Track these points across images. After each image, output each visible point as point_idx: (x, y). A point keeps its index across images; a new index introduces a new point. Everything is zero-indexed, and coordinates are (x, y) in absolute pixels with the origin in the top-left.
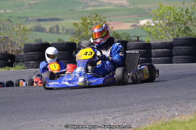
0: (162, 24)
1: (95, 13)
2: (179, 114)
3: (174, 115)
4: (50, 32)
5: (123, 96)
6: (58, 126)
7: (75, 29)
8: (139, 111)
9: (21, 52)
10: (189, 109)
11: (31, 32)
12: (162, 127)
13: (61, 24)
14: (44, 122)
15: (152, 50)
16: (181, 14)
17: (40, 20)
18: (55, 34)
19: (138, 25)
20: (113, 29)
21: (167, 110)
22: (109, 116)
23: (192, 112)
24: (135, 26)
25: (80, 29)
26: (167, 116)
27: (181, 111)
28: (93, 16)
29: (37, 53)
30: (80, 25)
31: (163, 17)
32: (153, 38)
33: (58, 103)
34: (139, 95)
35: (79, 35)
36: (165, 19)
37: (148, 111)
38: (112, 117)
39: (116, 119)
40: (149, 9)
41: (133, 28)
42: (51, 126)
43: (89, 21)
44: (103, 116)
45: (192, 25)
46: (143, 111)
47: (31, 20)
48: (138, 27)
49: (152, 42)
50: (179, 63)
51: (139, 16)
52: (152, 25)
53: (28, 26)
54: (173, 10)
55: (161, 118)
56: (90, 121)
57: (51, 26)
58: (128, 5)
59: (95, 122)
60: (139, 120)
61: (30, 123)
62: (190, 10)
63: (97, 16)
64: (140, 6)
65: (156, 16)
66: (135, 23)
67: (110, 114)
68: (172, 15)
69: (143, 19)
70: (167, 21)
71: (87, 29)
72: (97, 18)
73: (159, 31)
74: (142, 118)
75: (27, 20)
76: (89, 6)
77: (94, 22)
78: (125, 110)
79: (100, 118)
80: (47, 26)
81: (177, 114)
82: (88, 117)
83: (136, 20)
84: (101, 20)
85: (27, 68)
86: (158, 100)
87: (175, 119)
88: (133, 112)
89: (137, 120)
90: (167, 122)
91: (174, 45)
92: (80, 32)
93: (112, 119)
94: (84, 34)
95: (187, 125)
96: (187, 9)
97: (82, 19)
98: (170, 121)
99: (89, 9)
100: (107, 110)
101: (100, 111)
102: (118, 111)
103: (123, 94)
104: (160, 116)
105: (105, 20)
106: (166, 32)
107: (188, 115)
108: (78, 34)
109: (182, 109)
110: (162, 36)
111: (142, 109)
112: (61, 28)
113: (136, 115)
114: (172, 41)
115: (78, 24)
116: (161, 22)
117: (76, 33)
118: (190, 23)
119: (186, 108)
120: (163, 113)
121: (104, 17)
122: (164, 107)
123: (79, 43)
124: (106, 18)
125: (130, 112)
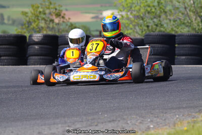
0: (131, 16)
2: (154, 126)
3: (149, 128)
5: (85, 103)
7: (24, 19)
8: (105, 122)
10: (167, 121)
13: (6, 13)
16: (154, 6)
19: (101, 16)
20: (71, 21)
21: (139, 121)
22: (69, 126)
23: (171, 125)
24: (96, 17)
25: (30, 19)
26: (140, 129)
27: (157, 122)
28: (47, 4)
30: (30, 14)
31: (131, 7)
34: (104, 102)
35: (28, 27)
36: (134, 11)
37: (116, 122)
41: (94, 20)
43: (41, 10)
44: (62, 127)
45: (166, 19)
46: (110, 122)
51: (102, 6)
56: (45, 133)
63: (51, 3)
65: (123, 7)
68: (142, 6)
69: (107, 10)
70: (137, 14)
71: (38, 19)
72: (52, 6)
73: (127, 25)
77: (47, 11)
78: (88, 120)
79: (57, 128)
81: (152, 126)
82: (43, 127)
83: (98, 11)
84: (56, 9)
86: (128, 108)
87: (150, 133)
88: (98, 123)
91: (145, 42)
92: (29, 23)
94: (34, 25)
100: (66, 119)
101: (57, 121)
102: (81, 121)
103: (84, 100)
105: (61, 9)
106: (134, 26)
107: (166, 129)
108: (27, 25)
109: (158, 120)
111: (109, 120)
112: (6, 17)
113: (102, 126)
114: (143, 38)
115: (27, 13)
116: (129, 13)
117: (25, 24)
118: (163, 16)
119: (163, 119)
120: (135, 124)
121: (59, 5)
122: (137, 118)
123: (30, 36)
124: (61, 6)
125: (94, 122)
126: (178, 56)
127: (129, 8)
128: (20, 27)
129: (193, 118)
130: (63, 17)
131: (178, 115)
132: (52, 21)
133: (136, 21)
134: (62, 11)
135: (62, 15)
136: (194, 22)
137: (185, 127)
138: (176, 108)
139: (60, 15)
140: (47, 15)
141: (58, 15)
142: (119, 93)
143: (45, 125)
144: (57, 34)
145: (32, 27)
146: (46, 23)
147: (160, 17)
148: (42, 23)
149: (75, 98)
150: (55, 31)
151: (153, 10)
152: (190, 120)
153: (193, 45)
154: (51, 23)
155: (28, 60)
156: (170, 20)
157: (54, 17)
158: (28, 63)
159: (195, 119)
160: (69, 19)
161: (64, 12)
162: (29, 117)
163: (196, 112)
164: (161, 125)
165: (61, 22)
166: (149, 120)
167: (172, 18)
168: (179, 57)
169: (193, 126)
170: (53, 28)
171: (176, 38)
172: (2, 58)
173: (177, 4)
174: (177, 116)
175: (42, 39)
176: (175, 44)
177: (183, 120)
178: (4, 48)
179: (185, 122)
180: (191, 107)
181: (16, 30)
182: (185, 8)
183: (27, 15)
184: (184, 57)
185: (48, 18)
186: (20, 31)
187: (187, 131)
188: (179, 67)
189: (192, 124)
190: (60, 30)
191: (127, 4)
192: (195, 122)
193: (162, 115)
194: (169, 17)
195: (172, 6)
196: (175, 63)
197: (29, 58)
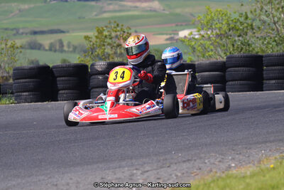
0: (211, 36)
1: (115, 22)
2: (236, 165)
3: (230, 167)
4: (50, 50)
5: (156, 141)
6: (63, 185)
7: (87, 45)
8: (179, 162)
9: (9, 80)
10: (251, 158)
11: (23, 50)
12: (212, 185)
13: (66, 38)
14: (43, 180)
15: (197, 74)
17: (35, 33)
18: (57, 53)
19: (176, 37)
21: (218, 160)
22: (137, 169)
23: (256, 163)
24: (171, 39)
25: (94, 44)
26: (219, 169)
27: (240, 160)
28: (113, 26)
29: (32, 80)
30: (94, 40)
31: (211, 26)
32: (198, 56)
33: (62, 152)
34: (178, 138)
35: (92, 53)
36: (215, 29)
38: (140, 172)
39: (146, 174)
40: (192, 15)
41: (168, 42)
42: (53, 185)
43: (107, 34)
44: (129, 170)
45: (253, 37)
46: (184, 161)
47: (22, 33)
48: (177, 40)
49: (196, 63)
50: (235, 92)
51: (177, 25)
52: (197, 37)
53: (19, 42)
54: (226, 16)
55: (211, 171)
56: (109, 178)
57: (52, 41)
58: (162, 8)
59: (117, 179)
60: (179, 174)
61: (23, 181)
62: (250, 15)
63: (118, 25)
64: (178, 11)
65: (202, 24)
66: (172, 36)
67: (138, 167)
68: (224, 23)
69: (183, 29)
70: (219, 33)
71: (104, 45)
72: (118, 29)
73: (207, 46)
74: (183, 171)
75: (17, 33)
76: (105, 12)
77: (113, 34)
78: (159, 161)
80: (46, 41)
81: (233, 165)
82: (107, 171)
83: (173, 31)
84: (124, 32)
85: (18, 103)
86: (206, 145)
87: (230, 172)
88: (171, 163)
89: (177, 176)
90: (220, 177)
91: (227, 66)
92: (93, 50)
93: (141, 174)
94: (99, 51)
95: (248, 180)
96: (246, 13)
97: (98, 31)
98: (223, 175)
99: (105, 15)
100: (134, 161)
101: (124, 163)
103: (156, 138)
104: (209, 168)
105: (130, 32)
106: (215, 47)
107: (250, 167)
109: (241, 157)
110: (210, 53)
111: (184, 159)
112: (65, 44)
113: (175, 168)
114: (225, 59)
115: (90, 38)
116: (209, 33)
117: (88, 51)
118: (250, 33)
119: (247, 156)
120: (214, 164)
121: (127, 28)
122: (215, 156)
123: (92, 65)
125: (166, 164)
126: (267, 80)
127: (209, 27)
128: (83, 54)
129: (281, 153)
132: (119, 45)
133: (217, 41)
137: (271, 164)
138: (262, 143)
140: (113, 40)
142: (196, 127)
143: (109, 169)
145: (96, 53)
146: (112, 48)
147: (246, 34)
148: (108, 49)
152: (277, 155)
154: (118, 48)
155: (91, 94)
156: (258, 38)
157: (121, 42)
162: (90, 160)
166: (230, 158)
167: (260, 35)
168: (267, 82)
169: (281, 163)
170: (121, 54)
172: (61, 92)
174: (263, 152)
175: (107, 68)
176: (262, 66)
177: (270, 156)
178: (63, 81)
179: (273, 158)
180: (280, 140)
182: (275, 23)
183: (90, 40)
184: (274, 81)
185: (115, 42)
187: (274, 168)
189: (280, 160)
191: (207, 22)
193: (245, 151)
195: (260, 20)
196: (264, 89)
197: (92, 90)
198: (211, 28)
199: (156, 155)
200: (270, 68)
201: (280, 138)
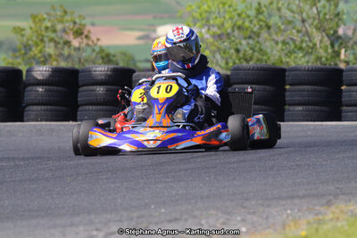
1: (61, 7)
2: (248, 230)
5: (127, 188)
7: (17, 40)
8: (162, 223)
10: (271, 221)
16: (249, 17)
19: (153, 35)
20: (100, 43)
21: (221, 220)
22: (97, 230)
23: (278, 228)
24: (146, 37)
25: (28, 40)
27: (253, 223)
28: (59, 13)
30: (28, 32)
31: (208, 20)
34: (160, 186)
35: (26, 54)
36: (214, 26)
37: (182, 223)
38: (103, 234)
40: (178, 3)
41: (141, 42)
43: (49, 24)
44: (85, 230)
46: (170, 221)
51: (155, 18)
54: (230, 6)
63: (65, 12)
65: (194, 18)
66: (148, 32)
67: (99, 227)
68: (227, 17)
69: (165, 24)
70: (219, 32)
71: (42, 40)
72: (68, 18)
77: (59, 27)
78: (132, 219)
79: (77, 233)
81: (244, 229)
83: (148, 25)
84: (75, 23)
86: (202, 198)
88: (150, 223)
91: (232, 81)
92: (27, 47)
94: (35, 51)
96: (259, 4)
97: (34, 20)
100: (93, 217)
101: (77, 219)
102: (118, 221)
103: (125, 184)
105: (83, 22)
106: (213, 53)
107: (269, 234)
108: (23, 52)
109: (255, 219)
111: (168, 218)
114: (229, 73)
115: (23, 30)
116: (204, 31)
117: (20, 50)
118: (264, 34)
119: (265, 216)
120: (215, 226)
121: (80, 16)
122: (217, 215)
123: (29, 71)
124: (84, 18)
125: (142, 223)
126: (290, 105)
127: (204, 22)
128: (11, 54)
129: (317, 214)
130: (87, 37)
131: (291, 210)
132: (67, 43)
133: (216, 43)
134: (85, 25)
135: (86, 33)
136: (318, 46)
137: (302, 230)
138: (287, 198)
139: (82, 34)
140: (59, 34)
141: (78, 33)
142: (186, 170)
144: (77, 67)
145: (32, 53)
146: (56, 47)
147: (258, 35)
148: (49, 47)
149: (107, 179)
150: (73, 61)
151: (247, 24)
152: (311, 218)
153: (316, 87)
154: (66, 48)
155: (25, 113)
156: (277, 43)
157: (71, 37)
158: (25, 118)
159: (321, 217)
160: (98, 40)
161: (89, 27)
163: (323, 205)
164: (260, 228)
165: (83, 45)
166: (239, 218)
167: (280, 38)
168: (291, 108)
169: (317, 230)
170: (69, 56)
171: (287, 73)
173: (289, 14)
174: (289, 212)
175: (51, 76)
176: (284, 83)
177: (300, 219)
179: (303, 222)
180: (314, 196)
181: (5, 59)
182: (303, 21)
183: (23, 33)
184: (300, 108)
185: (61, 38)
186: (11, 61)
188: (292, 125)
189: (315, 226)
190: (82, 60)
191: (201, 15)
192: (320, 222)
193: (261, 209)
194: (274, 37)
195: (280, 17)
196: (286, 118)
197: (27, 109)
198: (207, 23)
199: (126, 209)
200: (297, 87)
201: (314, 192)
